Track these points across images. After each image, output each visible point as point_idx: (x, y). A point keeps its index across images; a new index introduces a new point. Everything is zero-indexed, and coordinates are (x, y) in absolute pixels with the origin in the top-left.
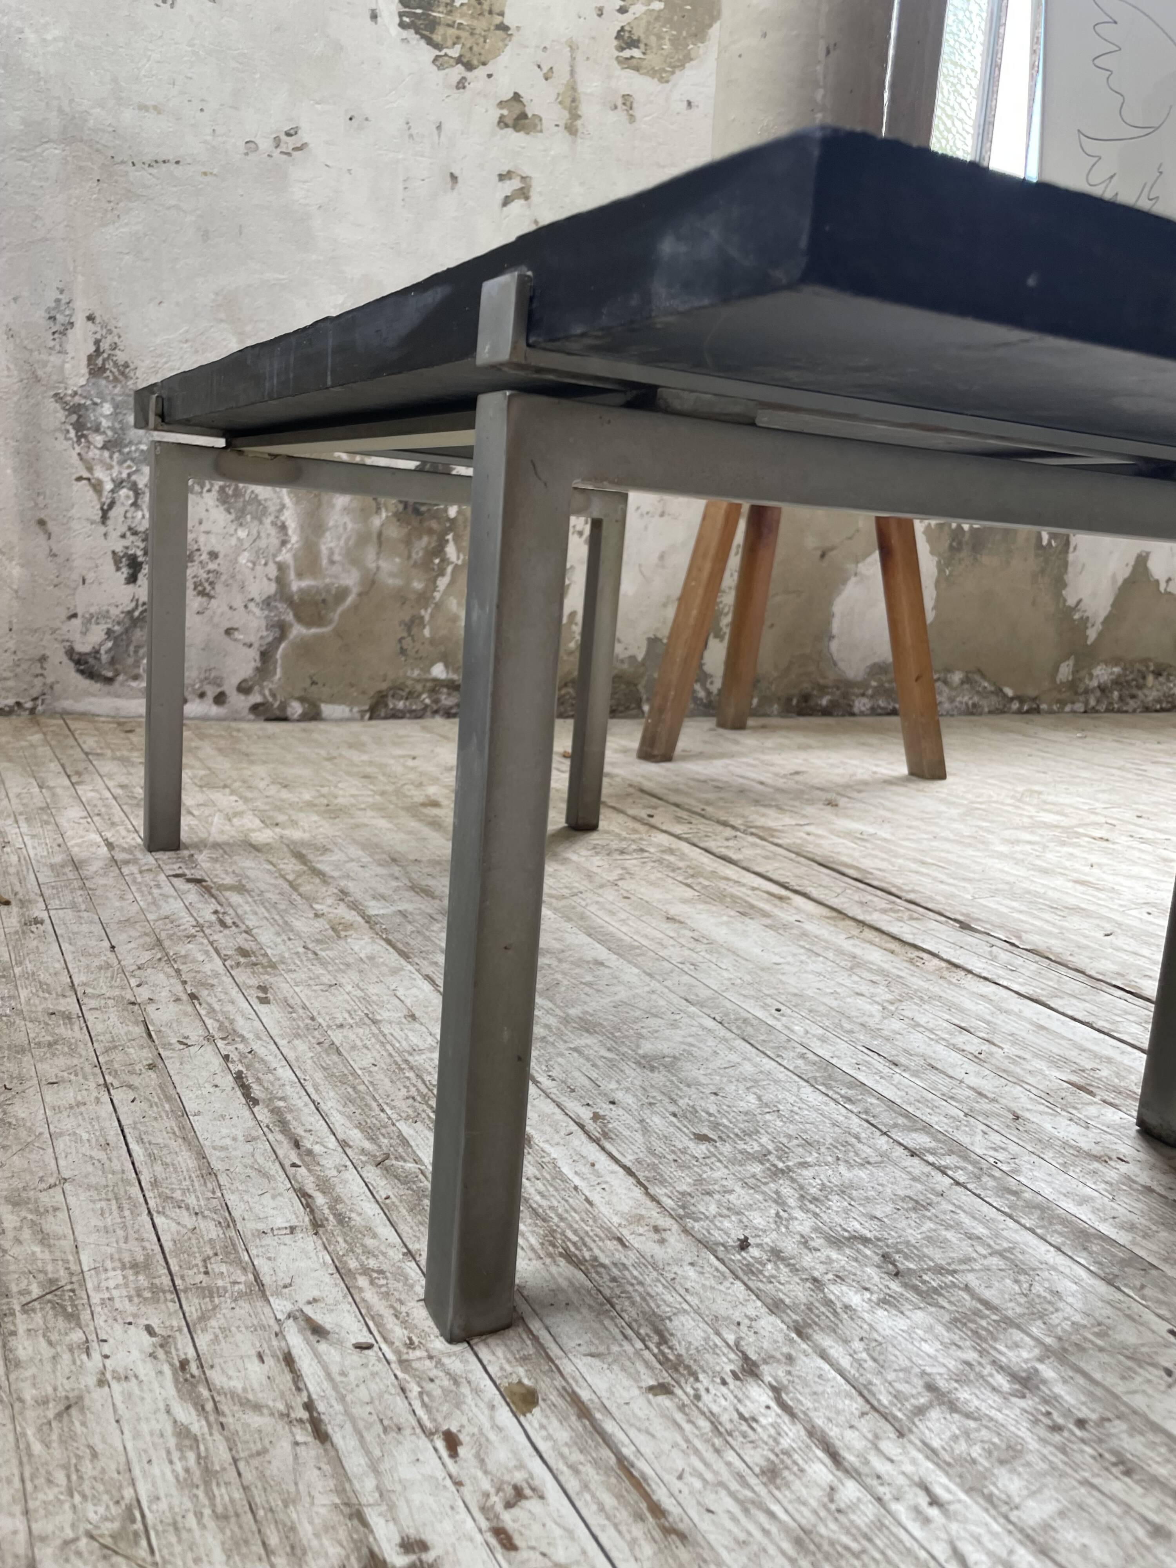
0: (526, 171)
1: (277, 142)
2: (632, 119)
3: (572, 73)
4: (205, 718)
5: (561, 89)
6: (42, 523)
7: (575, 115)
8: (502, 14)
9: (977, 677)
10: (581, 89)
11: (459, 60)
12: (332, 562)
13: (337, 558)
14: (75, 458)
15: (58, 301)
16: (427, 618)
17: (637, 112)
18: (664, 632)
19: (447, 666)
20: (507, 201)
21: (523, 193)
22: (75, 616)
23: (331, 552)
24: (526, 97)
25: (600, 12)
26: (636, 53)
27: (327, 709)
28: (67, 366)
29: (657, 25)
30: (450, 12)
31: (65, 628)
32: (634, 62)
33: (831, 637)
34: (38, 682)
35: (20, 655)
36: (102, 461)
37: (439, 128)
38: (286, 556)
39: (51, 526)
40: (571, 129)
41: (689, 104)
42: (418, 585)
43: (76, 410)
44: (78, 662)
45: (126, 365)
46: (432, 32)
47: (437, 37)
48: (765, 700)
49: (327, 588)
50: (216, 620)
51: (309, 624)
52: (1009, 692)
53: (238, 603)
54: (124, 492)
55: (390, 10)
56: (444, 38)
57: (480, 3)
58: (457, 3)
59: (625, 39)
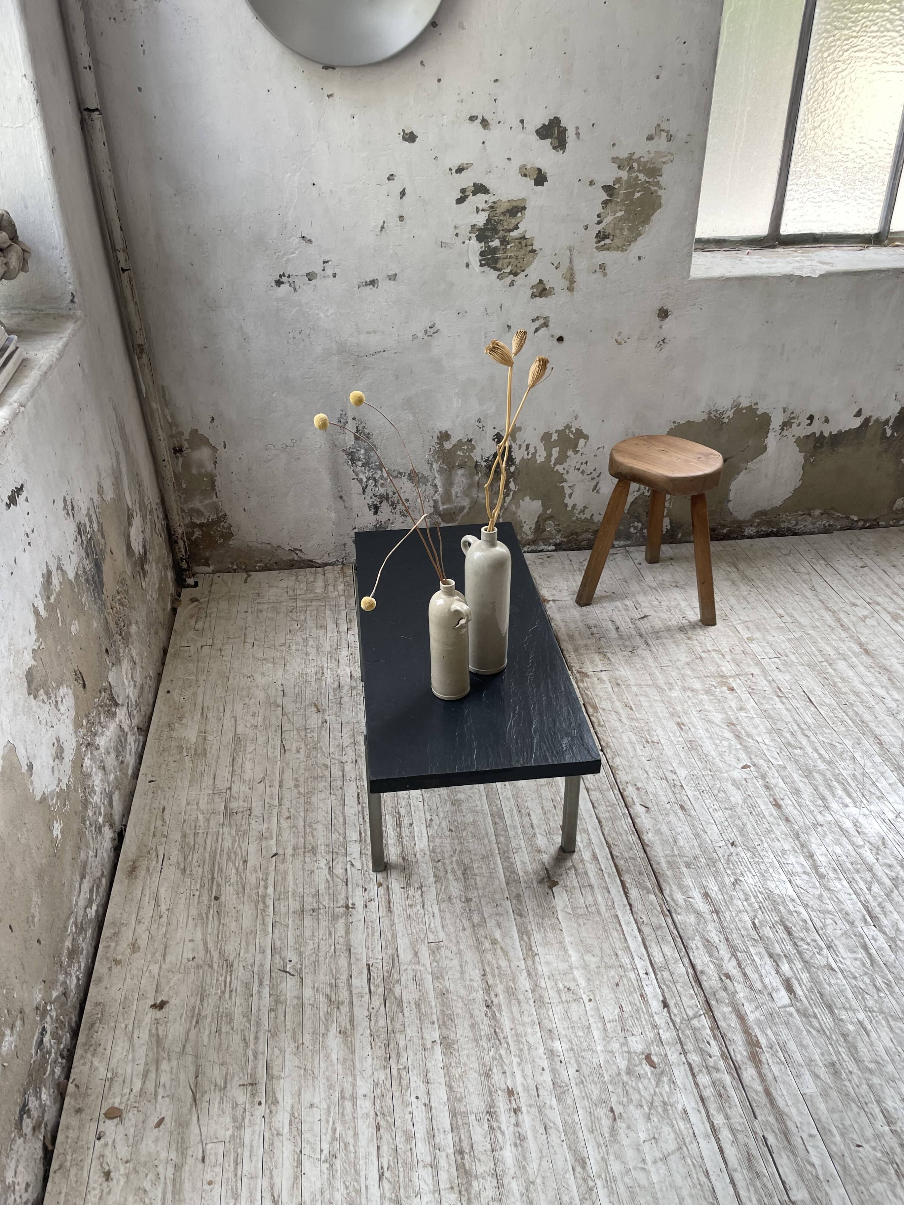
0: (546, 314)
1: (426, 332)
2: (605, 275)
3: (571, 262)
5: (564, 271)
6: (341, 497)
7: (572, 281)
8: (532, 245)
9: (833, 511)
10: (575, 268)
11: (510, 273)
12: (457, 497)
13: (459, 495)
15: (341, 414)
17: (607, 271)
20: (537, 330)
21: (546, 325)
22: (355, 528)
23: (457, 493)
24: (545, 280)
25: (586, 228)
26: (607, 241)
28: (346, 438)
29: (620, 224)
30: (505, 252)
31: (351, 533)
32: (606, 246)
33: (729, 501)
34: (344, 552)
35: (336, 544)
36: (362, 472)
38: (437, 497)
39: (345, 498)
40: (570, 289)
41: (640, 258)
43: (351, 454)
45: (369, 434)
46: (496, 264)
47: (499, 266)
48: (686, 534)
49: (455, 507)
51: (448, 522)
52: (855, 518)
54: (370, 481)
55: (475, 260)
56: (503, 265)
57: (520, 243)
58: (509, 247)
59: (601, 236)
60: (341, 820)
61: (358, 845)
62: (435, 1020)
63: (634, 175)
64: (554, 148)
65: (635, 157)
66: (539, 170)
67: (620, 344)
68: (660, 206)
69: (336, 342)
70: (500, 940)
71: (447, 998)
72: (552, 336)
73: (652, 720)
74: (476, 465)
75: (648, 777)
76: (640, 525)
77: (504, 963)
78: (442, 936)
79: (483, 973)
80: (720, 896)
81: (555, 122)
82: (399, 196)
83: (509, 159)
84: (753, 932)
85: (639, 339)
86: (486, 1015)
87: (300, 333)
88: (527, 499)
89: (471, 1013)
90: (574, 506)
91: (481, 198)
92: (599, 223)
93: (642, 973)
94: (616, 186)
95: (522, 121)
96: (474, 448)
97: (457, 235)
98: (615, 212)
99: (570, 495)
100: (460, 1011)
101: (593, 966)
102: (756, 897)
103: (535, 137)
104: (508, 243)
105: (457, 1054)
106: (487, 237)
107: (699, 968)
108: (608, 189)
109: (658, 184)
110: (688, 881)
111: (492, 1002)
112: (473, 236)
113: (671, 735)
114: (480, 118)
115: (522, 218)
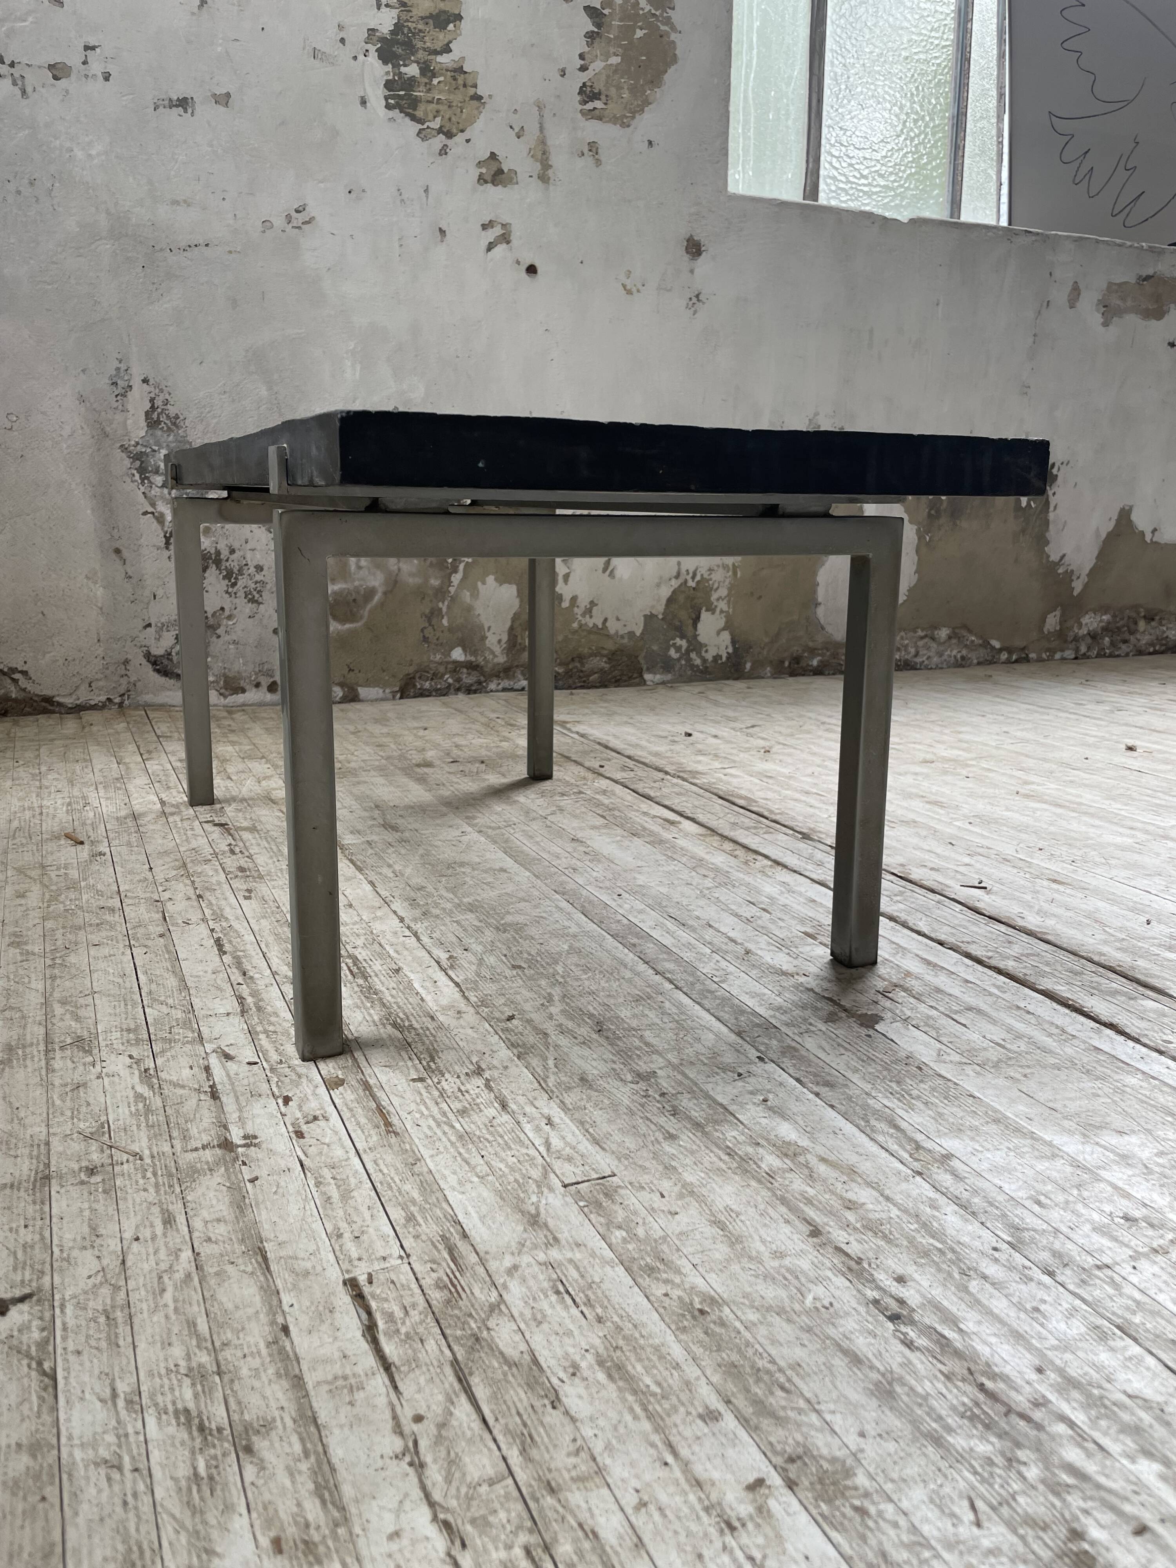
0: (505, 219)
1: (289, 219)
2: (598, 163)
3: (541, 129)
4: (261, 704)
5: (532, 144)
6: (118, 551)
7: (546, 165)
8: (475, 86)
9: (964, 633)
10: (549, 142)
11: (440, 131)
12: (359, 567)
13: (362, 563)
14: (141, 497)
15: (118, 369)
16: (444, 610)
17: (602, 156)
18: (659, 609)
19: (464, 650)
20: (490, 247)
21: (505, 238)
22: (149, 625)
23: (358, 559)
24: (501, 155)
25: (563, 73)
26: (598, 104)
27: (363, 692)
28: (129, 422)
29: (616, 77)
30: (429, 91)
31: (142, 636)
32: (597, 112)
33: (817, 604)
34: (124, 681)
35: (108, 660)
36: (162, 497)
37: (426, 191)
39: (125, 553)
40: (544, 178)
41: (650, 143)
42: (435, 582)
43: (139, 457)
44: (154, 663)
45: (177, 417)
46: (415, 109)
47: (419, 113)
48: (758, 664)
49: (357, 590)
50: (265, 622)
51: (343, 621)
52: (997, 644)
55: (377, 96)
56: (426, 113)
57: (455, 79)
58: (435, 81)
59: (588, 94)
60: (172, 982)
61: (236, 1020)
62: (715, 1403)
67: (629, 292)
68: (674, 59)
69: (108, 213)
70: (804, 1142)
71: (722, 1323)
72: (518, 263)
76: (683, 643)
77: (861, 1195)
78: (604, 1163)
79: (806, 1229)
85: (659, 288)
86: (909, 1344)
87: (31, 183)
88: (491, 579)
89: (846, 1352)
90: (574, 599)
92: (583, 69)
94: (606, 12)
98: (607, 56)
99: (566, 577)
100: (799, 1353)
104: (434, 76)
105: (889, 1510)
106: (397, 57)
108: (593, 13)
109: (668, 21)
111: (901, 1302)
112: (372, 49)
115: (457, 33)
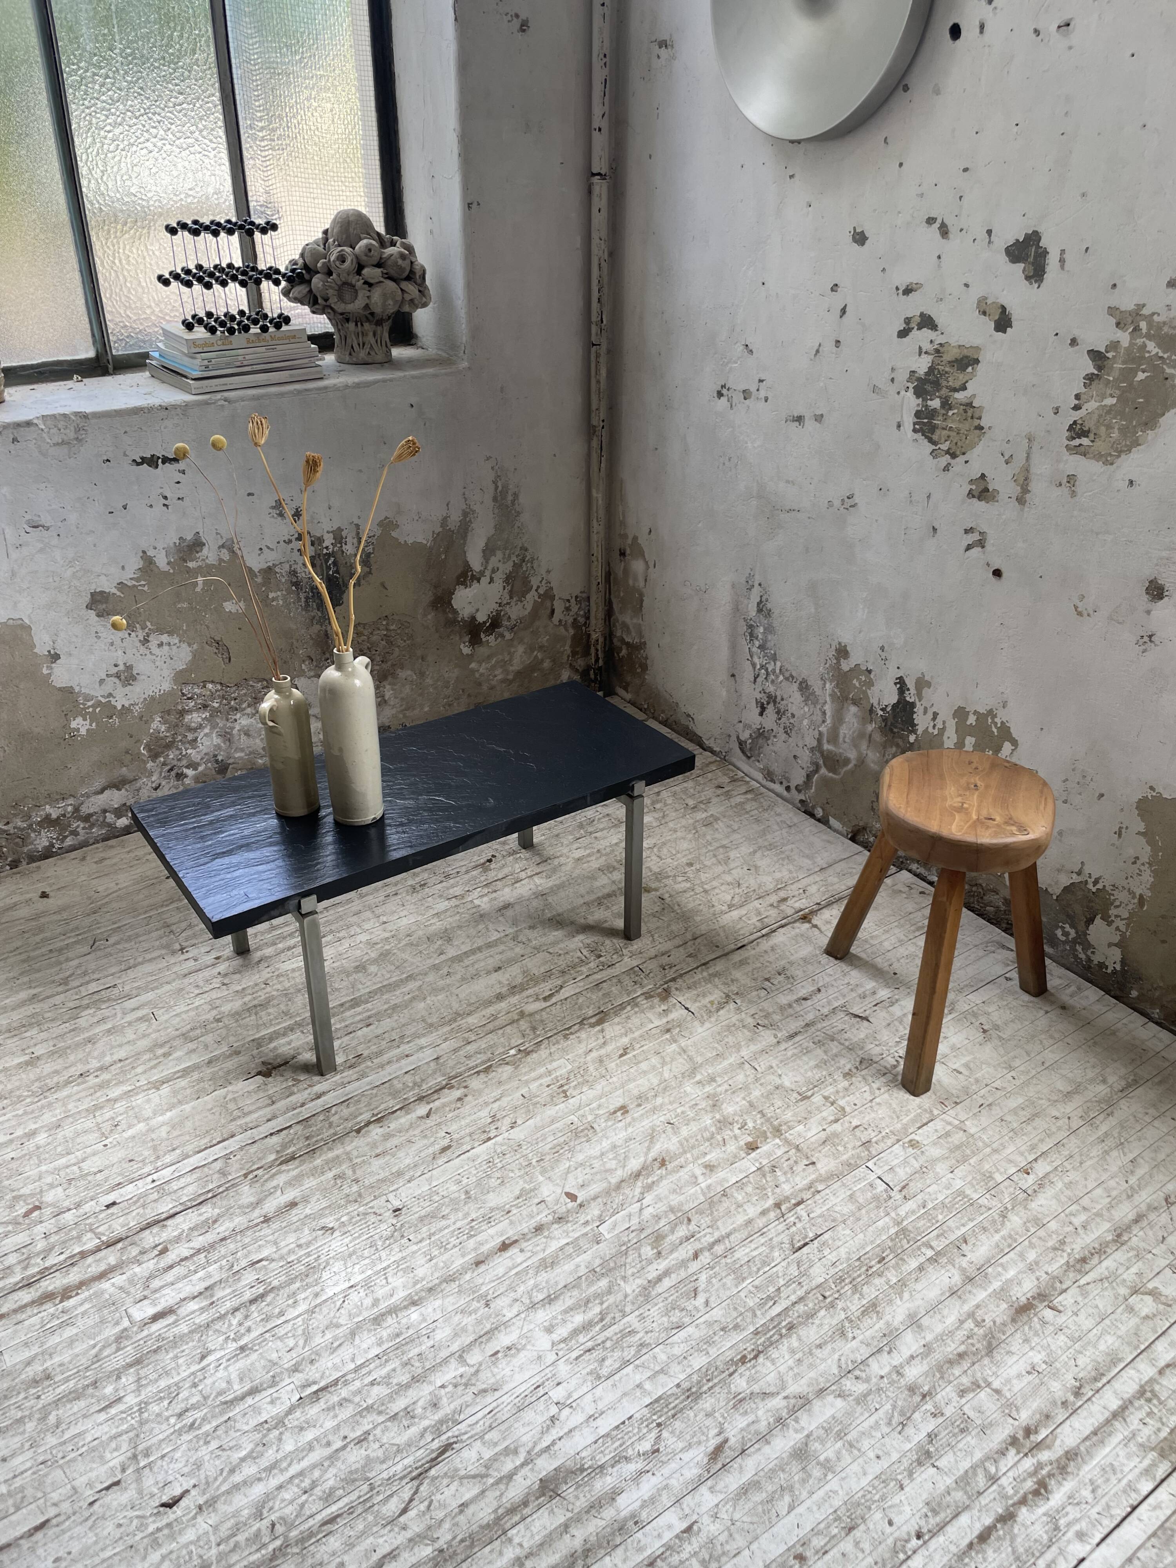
0: (984, 528)
1: (843, 502)
2: (1073, 494)
3: (1028, 458)
5: (1017, 471)
6: (734, 676)
7: (1025, 490)
8: (980, 418)
10: (1033, 470)
11: (947, 452)
12: (844, 741)
13: (847, 740)
15: (750, 574)
17: (1079, 489)
20: (969, 548)
21: (981, 543)
22: (741, 722)
23: (845, 735)
24: (989, 476)
25: (1056, 411)
26: (1085, 441)
27: (832, 822)
28: (749, 606)
30: (945, 420)
31: (737, 726)
32: (1082, 449)
34: (728, 746)
35: (723, 730)
36: (757, 654)
37: (929, 496)
38: (823, 729)
39: (737, 678)
40: (1021, 501)
41: (1131, 482)
43: (750, 627)
45: (770, 612)
46: (933, 433)
47: (935, 437)
48: (1145, 1001)
49: (840, 755)
51: (829, 770)
53: (801, 745)
54: (763, 671)
55: (909, 420)
56: (940, 437)
57: (966, 411)
58: (951, 413)
59: (1077, 431)
62: (58, 1046)
63: (1140, 341)
64: (1028, 278)
65: (1145, 312)
66: (1003, 308)
67: (1080, 614)
69: (758, 482)
71: (86, 1045)
72: (988, 565)
73: (615, 1079)
74: (871, 711)
75: (486, 1104)
76: (1073, 933)
77: (139, 1070)
78: (164, 1018)
79: (124, 1059)
80: (295, 1219)
81: (1033, 238)
82: (839, 313)
83: (967, 285)
84: (244, 1263)
85: (1110, 618)
86: (70, 1077)
87: (729, 460)
89: (71, 1066)
91: (926, 333)
92: (1077, 408)
93: (155, 1177)
94: (1110, 355)
95: (989, 232)
96: (870, 684)
97: (893, 380)
98: (1103, 397)
100: (72, 1058)
101: (153, 1136)
102: (308, 1255)
103: (1003, 258)
104: (951, 408)
106: (926, 392)
107: (169, 1222)
108: (1096, 356)
110: (310, 1183)
111: (88, 1076)
112: (911, 386)
113: (594, 1105)
114: (939, 221)
115: (973, 375)
